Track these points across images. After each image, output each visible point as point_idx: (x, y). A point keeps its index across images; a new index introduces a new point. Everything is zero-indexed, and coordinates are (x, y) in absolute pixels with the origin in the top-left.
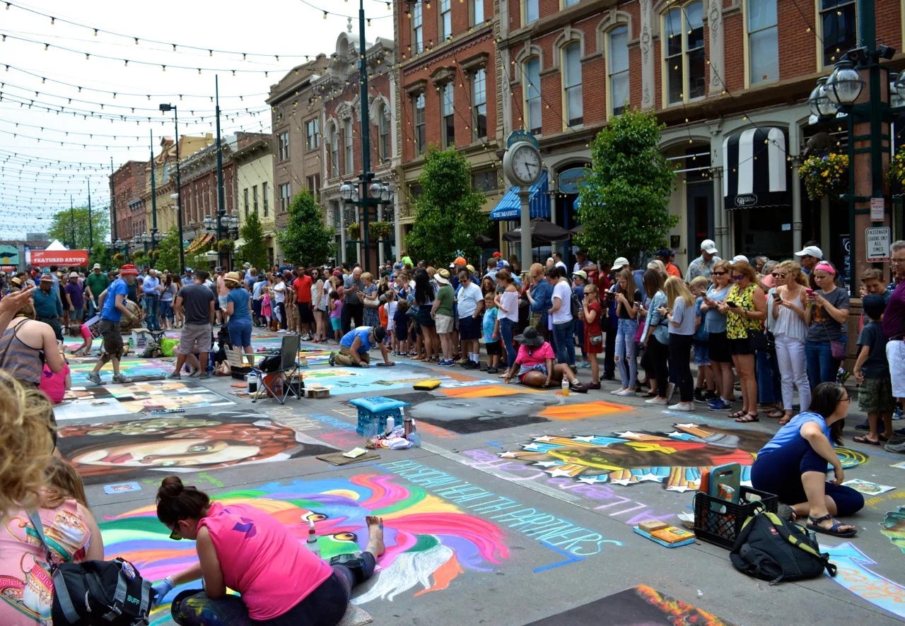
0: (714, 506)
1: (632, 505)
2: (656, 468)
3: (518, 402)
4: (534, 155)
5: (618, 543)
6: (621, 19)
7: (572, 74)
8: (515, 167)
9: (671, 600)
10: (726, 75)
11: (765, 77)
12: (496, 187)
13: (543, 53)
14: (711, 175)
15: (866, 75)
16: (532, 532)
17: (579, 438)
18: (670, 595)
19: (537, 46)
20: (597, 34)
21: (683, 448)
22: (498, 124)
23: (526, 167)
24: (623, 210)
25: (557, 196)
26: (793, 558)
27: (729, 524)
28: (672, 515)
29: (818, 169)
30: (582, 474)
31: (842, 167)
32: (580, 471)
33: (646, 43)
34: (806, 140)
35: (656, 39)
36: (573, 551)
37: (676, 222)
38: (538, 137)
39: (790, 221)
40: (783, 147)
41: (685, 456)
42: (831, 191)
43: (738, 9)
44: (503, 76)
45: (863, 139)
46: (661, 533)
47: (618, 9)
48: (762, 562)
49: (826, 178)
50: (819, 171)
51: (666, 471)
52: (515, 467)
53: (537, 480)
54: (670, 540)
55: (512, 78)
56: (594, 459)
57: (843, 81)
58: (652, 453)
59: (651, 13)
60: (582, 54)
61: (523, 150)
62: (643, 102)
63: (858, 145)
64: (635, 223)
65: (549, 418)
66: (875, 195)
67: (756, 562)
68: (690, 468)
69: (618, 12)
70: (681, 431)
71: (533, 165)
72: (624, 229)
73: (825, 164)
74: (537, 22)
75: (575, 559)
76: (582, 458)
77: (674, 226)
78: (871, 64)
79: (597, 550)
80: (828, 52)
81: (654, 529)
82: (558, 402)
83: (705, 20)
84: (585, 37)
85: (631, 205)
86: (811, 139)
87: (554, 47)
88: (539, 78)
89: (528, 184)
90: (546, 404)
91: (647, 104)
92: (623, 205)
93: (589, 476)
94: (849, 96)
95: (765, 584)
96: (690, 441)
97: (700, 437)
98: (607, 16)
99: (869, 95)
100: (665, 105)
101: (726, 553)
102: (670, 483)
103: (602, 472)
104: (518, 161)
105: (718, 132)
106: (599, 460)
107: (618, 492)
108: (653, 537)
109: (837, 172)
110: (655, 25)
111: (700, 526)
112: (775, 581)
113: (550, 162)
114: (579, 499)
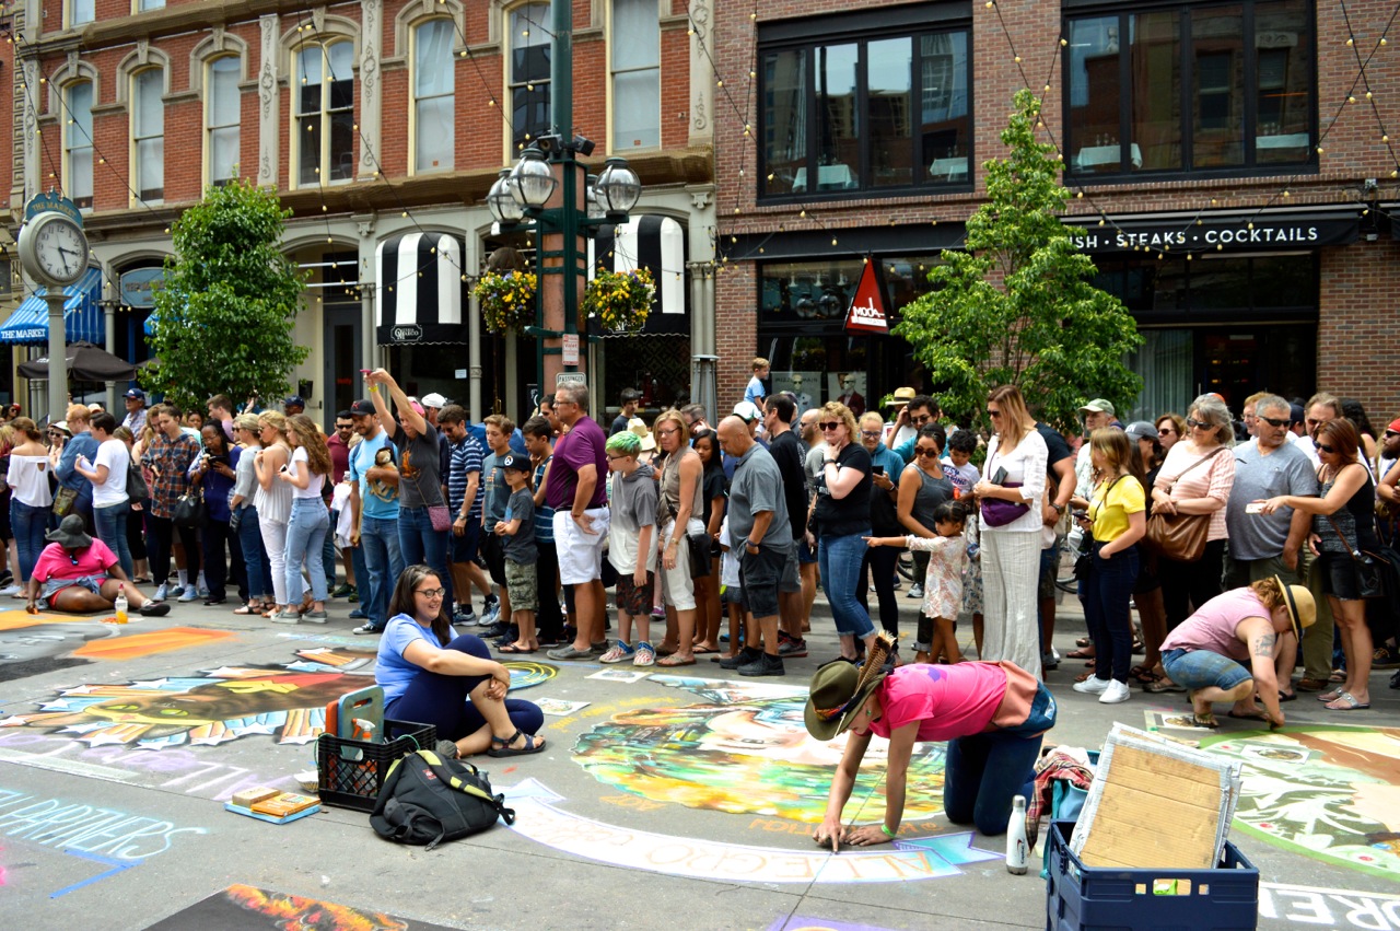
0: (346, 752)
1: (226, 771)
2: (265, 715)
3: (36, 638)
4: (74, 236)
5: (200, 831)
6: (230, 46)
7: (147, 118)
8: (40, 253)
9: (281, 897)
10: (383, 153)
11: (436, 163)
12: (9, 289)
13: (100, 76)
14: (359, 293)
15: (559, 171)
16: (50, 836)
17: (140, 684)
18: (280, 891)
19: (89, 65)
20: (192, 63)
21: (308, 683)
22: (14, 183)
23: (60, 255)
24: (225, 333)
25: (117, 309)
26: (456, 808)
27: (368, 775)
28: (287, 778)
29: (499, 291)
30: (144, 736)
31: (529, 291)
32: (141, 732)
33: (267, 88)
34: (488, 256)
35: (283, 84)
36: (124, 855)
37: (304, 356)
38: (86, 212)
39: (466, 365)
40: (458, 262)
41: (310, 693)
42: (515, 321)
43: (402, 63)
44: (27, 102)
45: (554, 255)
46: (268, 805)
47: (227, 30)
48: (414, 820)
49: (509, 304)
50: (501, 294)
51: (278, 718)
52: (25, 740)
53: (63, 756)
54: (280, 812)
55: (44, 110)
56: (163, 712)
57: (531, 176)
58: (260, 695)
59: (277, 46)
60: (166, 90)
61: (55, 226)
62: (259, 177)
63: (548, 263)
64: (243, 354)
65: (91, 658)
66: (568, 331)
67: (407, 822)
68: (316, 709)
69: (227, 34)
70: (306, 660)
71: (73, 253)
72: (224, 362)
73: (508, 284)
74: (92, 26)
75: (125, 866)
76: (145, 712)
77: (301, 363)
78: (565, 158)
79: (164, 845)
80: (517, 139)
81: (256, 801)
82: (109, 633)
83: (356, 70)
84: (172, 64)
85: (237, 326)
86: (493, 254)
87: (118, 70)
88: (90, 117)
89: (64, 283)
90: (87, 638)
91: (267, 180)
92: (225, 325)
93: (155, 738)
94: (538, 197)
95: (419, 850)
96: (319, 673)
97: (334, 666)
98: (209, 37)
99: (562, 200)
100: (294, 185)
101: (363, 819)
102: (285, 732)
103: (177, 730)
104: (45, 243)
105: (370, 233)
106: (173, 712)
107: (203, 756)
108: (256, 810)
109: (523, 297)
110: (283, 65)
111: (327, 786)
112: (433, 844)
113: (105, 254)
114: (135, 774)
